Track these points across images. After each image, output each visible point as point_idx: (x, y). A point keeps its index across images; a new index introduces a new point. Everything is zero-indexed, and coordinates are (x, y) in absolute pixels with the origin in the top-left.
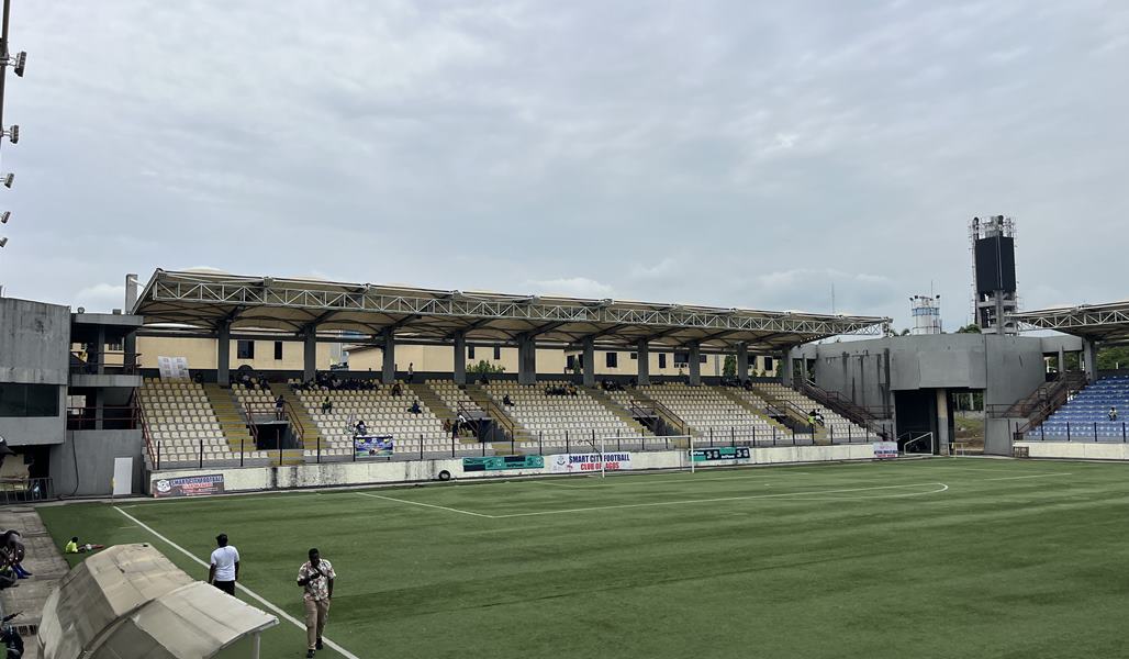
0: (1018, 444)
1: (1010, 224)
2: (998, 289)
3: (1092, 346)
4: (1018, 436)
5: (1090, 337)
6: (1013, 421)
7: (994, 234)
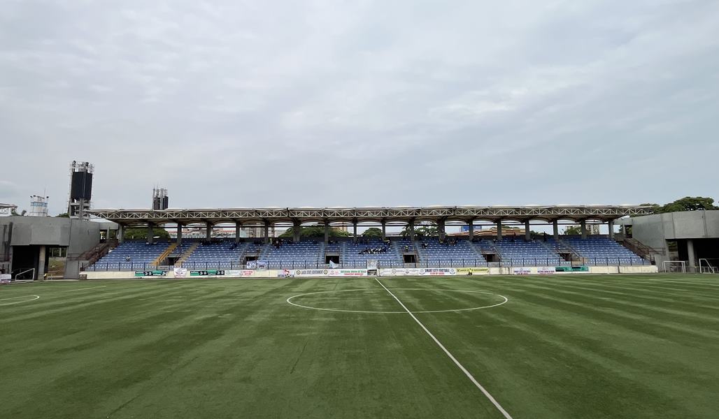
0: (82, 273)
1: (92, 167)
2: (82, 198)
3: (123, 227)
4: (82, 269)
5: (123, 224)
6: (81, 262)
7: (84, 171)
